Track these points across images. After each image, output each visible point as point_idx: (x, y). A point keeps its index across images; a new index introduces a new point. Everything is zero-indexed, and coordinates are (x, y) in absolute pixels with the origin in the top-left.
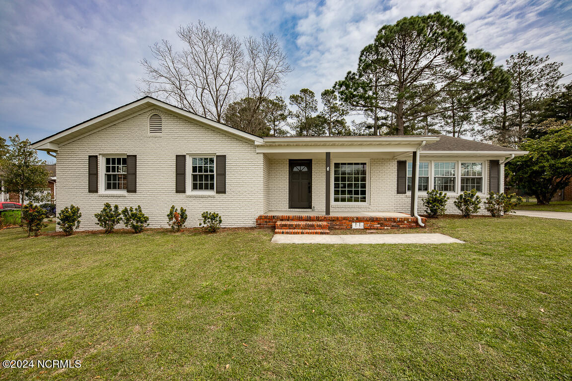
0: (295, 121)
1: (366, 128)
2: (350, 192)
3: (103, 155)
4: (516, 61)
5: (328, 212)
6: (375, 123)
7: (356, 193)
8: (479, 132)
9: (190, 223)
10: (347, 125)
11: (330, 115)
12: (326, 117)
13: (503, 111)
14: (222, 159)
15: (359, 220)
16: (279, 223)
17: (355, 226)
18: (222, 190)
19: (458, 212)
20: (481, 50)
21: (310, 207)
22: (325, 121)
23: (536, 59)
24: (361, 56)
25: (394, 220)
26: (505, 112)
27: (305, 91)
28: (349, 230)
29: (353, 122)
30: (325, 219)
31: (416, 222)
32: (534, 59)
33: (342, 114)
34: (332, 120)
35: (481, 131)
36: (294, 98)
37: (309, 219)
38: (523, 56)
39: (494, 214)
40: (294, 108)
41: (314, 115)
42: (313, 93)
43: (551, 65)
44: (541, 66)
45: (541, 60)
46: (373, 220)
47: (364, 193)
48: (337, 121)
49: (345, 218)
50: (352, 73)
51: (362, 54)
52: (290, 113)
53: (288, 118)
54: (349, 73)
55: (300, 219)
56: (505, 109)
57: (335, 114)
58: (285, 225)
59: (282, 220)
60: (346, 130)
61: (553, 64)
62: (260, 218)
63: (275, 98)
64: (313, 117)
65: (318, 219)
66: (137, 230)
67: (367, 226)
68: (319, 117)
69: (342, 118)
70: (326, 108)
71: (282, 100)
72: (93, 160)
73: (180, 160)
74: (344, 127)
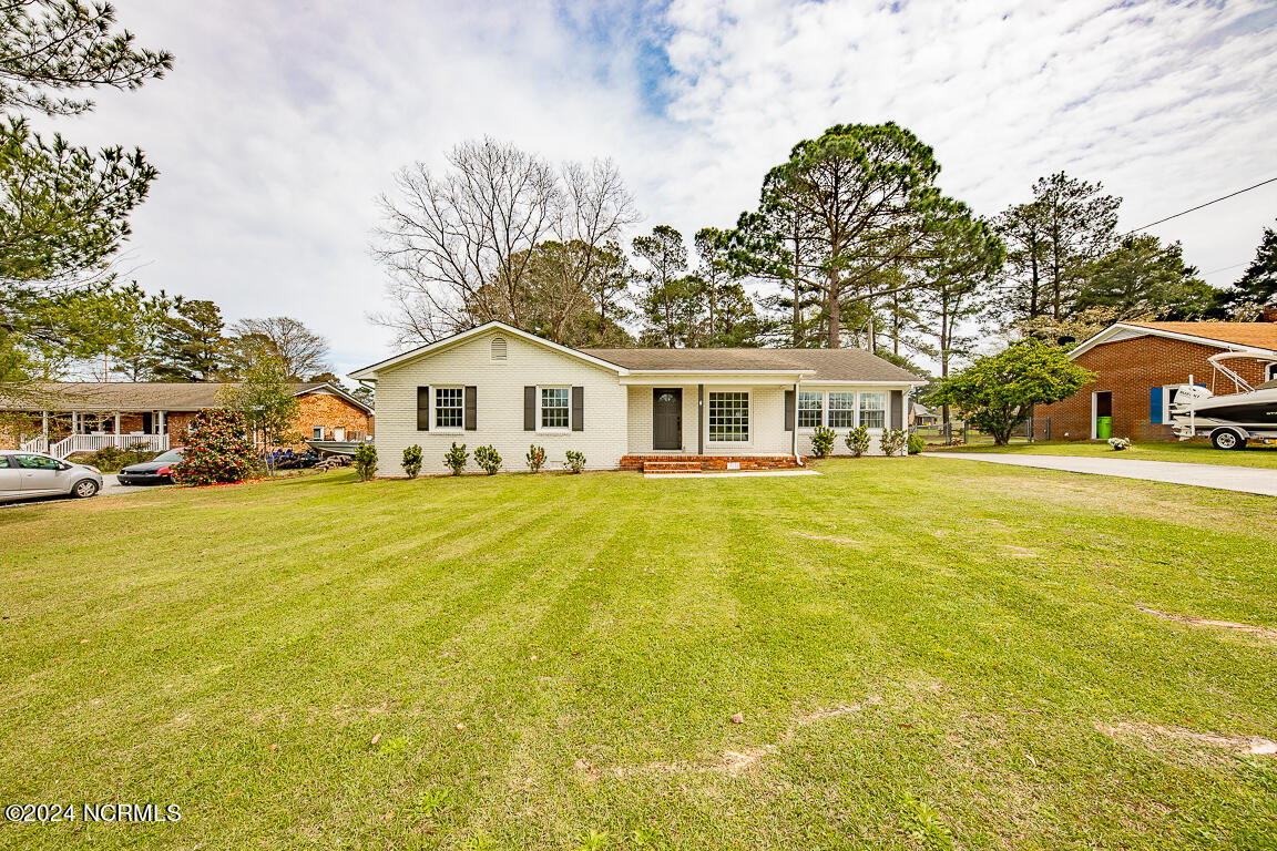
0: (644, 289)
1: (781, 305)
2: (729, 429)
3: (434, 386)
4: (1050, 186)
5: (701, 452)
6: (797, 299)
7: (737, 429)
8: (991, 314)
9: (547, 466)
10: (745, 295)
11: (713, 277)
12: (705, 280)
13: (1032, 276)
14: (578, 392)
15: (734, 460)
16: (647, 463)
17: (730, 466)
18: (579, 427)
19: (848, 452)
20: (950, 200)
21: (679, 448)
22: (704, 287)
23: (1084, 185)
24: (765, 184)
25: (772, 459)
26: (1036, 280)
27: (661, 230)
28: (724, 469)
29: (756, 295)
30: (697, 459)
31: (795, 461)
32: (1080, 186)
33: (736, 276)
34: (716, 286)
35: (996, 313)
36: (642, 245)
37: (681, 459)
38: (1060, 180)
39: (888, 452)
40: (642, 264)
41: (680, 275)
42: (678, 234)
43: (1104, 201)
44: (1090, 199)
45: (1090, 189)
46: (749, 459)
47: (745, 429)
48: (725, 287)
49: (719, 458)
50: (749, 214)
51: (767, 179)
52: (633, 274)
53: (629, 283)
54: (744, 214)
55: (670, 459)
56: (1035, 274)
57: (722, 275)
58: (655, 465)
59: (650, 461)
60: (744, 305)
61: (1107, 199)
62: (625, 458)
63: (605, 244)
64: (679, 279)
65: (690, 459)
66: (492, 472)
67: (744, 466)
68: (690, 279)
69: (736, 283)
70: (704, 263)
71: (617, 249)
72: (423, 391)
73: (529, 391)
74: (740, 300)
